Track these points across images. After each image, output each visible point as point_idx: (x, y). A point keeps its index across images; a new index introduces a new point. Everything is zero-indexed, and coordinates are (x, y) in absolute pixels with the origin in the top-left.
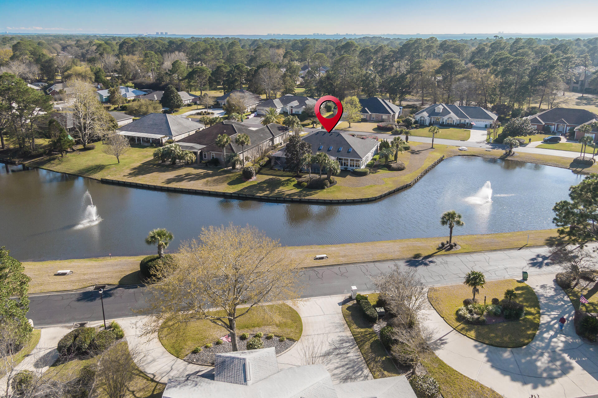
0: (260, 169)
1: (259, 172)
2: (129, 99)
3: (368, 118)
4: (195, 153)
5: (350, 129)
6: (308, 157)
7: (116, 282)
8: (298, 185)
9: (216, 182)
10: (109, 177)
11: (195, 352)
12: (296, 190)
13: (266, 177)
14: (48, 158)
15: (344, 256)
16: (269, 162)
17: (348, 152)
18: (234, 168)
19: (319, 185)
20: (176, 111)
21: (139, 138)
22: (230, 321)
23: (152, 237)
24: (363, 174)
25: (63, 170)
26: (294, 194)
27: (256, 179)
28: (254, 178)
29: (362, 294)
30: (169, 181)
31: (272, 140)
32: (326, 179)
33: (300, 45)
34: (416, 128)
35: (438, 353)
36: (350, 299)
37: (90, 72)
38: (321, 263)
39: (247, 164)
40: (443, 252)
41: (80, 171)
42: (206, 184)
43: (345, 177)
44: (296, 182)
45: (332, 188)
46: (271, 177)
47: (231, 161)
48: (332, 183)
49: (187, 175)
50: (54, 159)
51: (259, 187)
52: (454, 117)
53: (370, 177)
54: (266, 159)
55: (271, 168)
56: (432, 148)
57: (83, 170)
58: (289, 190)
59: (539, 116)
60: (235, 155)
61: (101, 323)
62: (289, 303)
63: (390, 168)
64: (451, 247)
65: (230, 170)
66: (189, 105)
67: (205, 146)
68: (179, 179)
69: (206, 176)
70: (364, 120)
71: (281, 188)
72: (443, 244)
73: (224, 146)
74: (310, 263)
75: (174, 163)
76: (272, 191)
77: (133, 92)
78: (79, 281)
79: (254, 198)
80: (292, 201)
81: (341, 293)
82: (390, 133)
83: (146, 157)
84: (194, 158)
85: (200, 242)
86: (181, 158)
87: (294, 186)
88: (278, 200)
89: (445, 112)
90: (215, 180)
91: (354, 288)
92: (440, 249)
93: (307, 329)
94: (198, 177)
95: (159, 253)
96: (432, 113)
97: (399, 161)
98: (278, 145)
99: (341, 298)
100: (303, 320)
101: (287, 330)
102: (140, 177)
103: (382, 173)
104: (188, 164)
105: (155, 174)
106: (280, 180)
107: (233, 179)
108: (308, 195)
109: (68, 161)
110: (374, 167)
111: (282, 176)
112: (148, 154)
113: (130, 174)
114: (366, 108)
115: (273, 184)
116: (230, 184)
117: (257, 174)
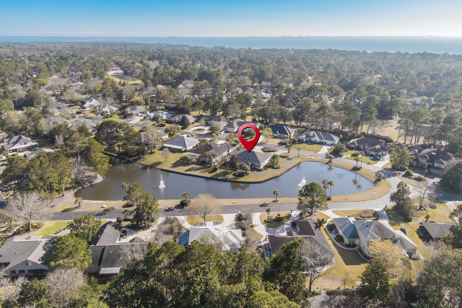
0: (221, 166)
1: (220, 168)
2: (164, 119)
3: (278, 137)
4: (196, 158)
5: (267, 143)
6: (238, 164)
7: (174, 207)
8: (234, 175)
9: (204, 172)
10: (163, 168)
11: (196, 224)
12: (233, 177)
13: (223, 170)
14: (138, 157)
15: (241, 203)
16: (225, 163)
17: (256, 161)
18: (211, 165)
19: (241, 175)
20: (187, 128)
21: (173, 148)
22: (204, 216)
23: (184, 194)
24: (261, 170)
25: (145, 164)
26: (232, 178)
27: (219, 171)
28: (218, 170)
29: (242, 213)
30: (186, 171)
31: (228, 151)
32: (245, 173)
33: (259, 72)
34: (298, 143)
35: (254, 228)
36: (238, 215)
37: (142, 100)
38: (234, 204)
39: (216, 164)
40: (273, 203)
41: (152, 164)
42: (200, 172)
43: (253, 171)
44: (234, 173)
45: (247, 176)
46: (225, 170)
47: (210, 163)
48: (247, 174)
49: (193, 168)
50: (141, 158)
51: (219, 175)
52: (317, 139)
53: (264, 172)
54: (224, 162)
55: (226, 166)
56: (298, 157)
57: (153, 164)
58: (230, 176)
59: (357, 141)
60: (212, 160)
61: (172, 217)
62: (221, 215)
63: (274, 168)
64: (276, 201)
65: (209, 166)
66: (193, 123)
67: (200, 155)
68: (190, 170)
69: (200, 169)
70: (275, 137)
71: (228, 176)
72: (274, 200)
73: (207, 157)
74: (230, 204)
75: (188, 162)
76: (224, 176)
77: (166, 114)
78: (164, 206)
79: (217, 180)
80: (231, 181)
81: (236, 213)
82: (285, 146)
83: (176, 158)
84: (196, 160)
85: (198, 197)
86: (190, 160)
87: (233, 175)
88: (226, 181)
89: (314, 136)
90: (203, 171)
91: (239, 212)
92: (272, 202)
93: (224, 221)
94: (197, 169)
95: (186, 199)
96: (308, 136)
97: (278, 165)
98: (231, 153)
99: (236, 214)
100: (224, 219)
101: (219, 221)
102: (175, 168)
103: (270, 170)
104: (193, 163)
105: (181, 167)
106: (228, 172)
107: (210, 170)
108: (237, 179)
109: (146, 159)
110: (266, 167)
111: (229, 170)
112: (177, 157)
113: (172, 167)
114: (277, 131)
115: (225, 174)
116: (209, 173)
117: (219, 168)
